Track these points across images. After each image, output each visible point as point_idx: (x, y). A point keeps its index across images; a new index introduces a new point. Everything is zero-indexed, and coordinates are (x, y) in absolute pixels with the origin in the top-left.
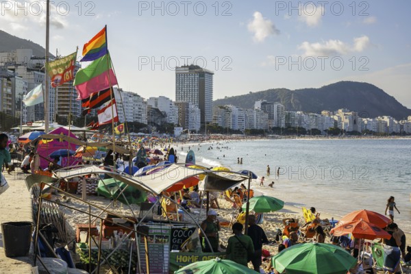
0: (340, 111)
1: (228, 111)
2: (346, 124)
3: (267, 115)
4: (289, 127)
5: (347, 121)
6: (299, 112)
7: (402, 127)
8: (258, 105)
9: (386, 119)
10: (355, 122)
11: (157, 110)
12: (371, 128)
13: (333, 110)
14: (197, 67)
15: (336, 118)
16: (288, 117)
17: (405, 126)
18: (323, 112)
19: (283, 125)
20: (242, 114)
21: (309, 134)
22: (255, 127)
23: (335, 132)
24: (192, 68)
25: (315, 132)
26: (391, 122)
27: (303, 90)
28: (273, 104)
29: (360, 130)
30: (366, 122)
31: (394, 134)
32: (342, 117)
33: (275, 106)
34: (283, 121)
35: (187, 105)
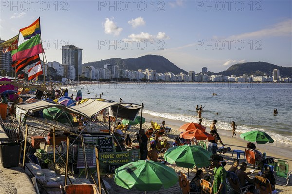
0: (147, 70)
1: (90, 69)
2: (150, 76)
3: (110, 72)
4: (122, 78)
5: (151, 75)
6: (126, 70)
7: (177, 78)
8: (105, 66)
9: (170, 74)
10: (154, 75)
11: (52, 68)
12: (162, 78)
13: (144, 69)
14: (74, 46)
15: (145, 73)
16: (121, 73)
17: (179, 77)
18: (139, 70)
19: (118, 77)
20: (97, 71)
21: (132, 81)
22: (104, 78)
23: (145, 80)
24: (71, 46)
25: (135, 80)
26: (172, 75)
27: (128, 59)
28: (113, 66)
29: (157, 80)
30: (160, 75)
31: (174, 81)
32: (148, 73)
33: (115, 67)
34: (119, 74)
35: (69, 66)
